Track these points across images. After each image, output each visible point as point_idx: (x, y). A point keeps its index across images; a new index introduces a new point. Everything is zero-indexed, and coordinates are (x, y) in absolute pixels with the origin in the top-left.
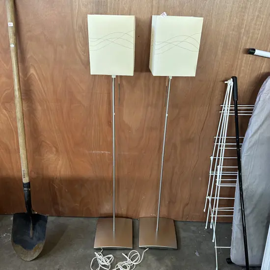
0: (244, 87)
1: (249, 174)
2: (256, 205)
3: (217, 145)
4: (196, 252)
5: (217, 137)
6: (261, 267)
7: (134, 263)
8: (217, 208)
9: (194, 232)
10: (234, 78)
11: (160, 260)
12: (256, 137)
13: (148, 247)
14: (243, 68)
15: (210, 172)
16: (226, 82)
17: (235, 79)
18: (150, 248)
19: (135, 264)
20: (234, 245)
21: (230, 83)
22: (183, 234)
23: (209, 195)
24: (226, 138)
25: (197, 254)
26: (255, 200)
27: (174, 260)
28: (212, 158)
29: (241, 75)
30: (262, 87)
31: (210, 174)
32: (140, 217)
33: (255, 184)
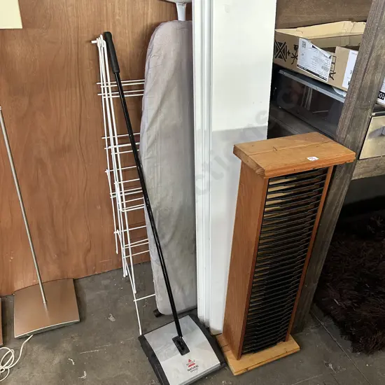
0: (128, 50)
1: (158, 184)
2: (176, 227)
3: (110, 150)
4: (110, 317)
5: (106, 138)
6: (197, 308)
7: (6, 368)
8: (129, 244)
9: (106, 287)
10: (107, 34)
11: (53, 347)
12: (157, 126)
13: (30, 334)
14: (117, 17)
15: (111, 194)
16: (93, 42)
17: (108, 37)
18: (36, 334)
19: (8, 368)
20: (158, 289)
21: (101, 42)
22: (89, 297)
23: (118, 228)
24: (118, 138)
25: (112, 319)
26: (173, 221)
27: (76, 339)
28: (108, 172)
29: (118, 30)
30: (150, 47)
31: (112, 197)
32: (16, 290)
33: (168, 198)
